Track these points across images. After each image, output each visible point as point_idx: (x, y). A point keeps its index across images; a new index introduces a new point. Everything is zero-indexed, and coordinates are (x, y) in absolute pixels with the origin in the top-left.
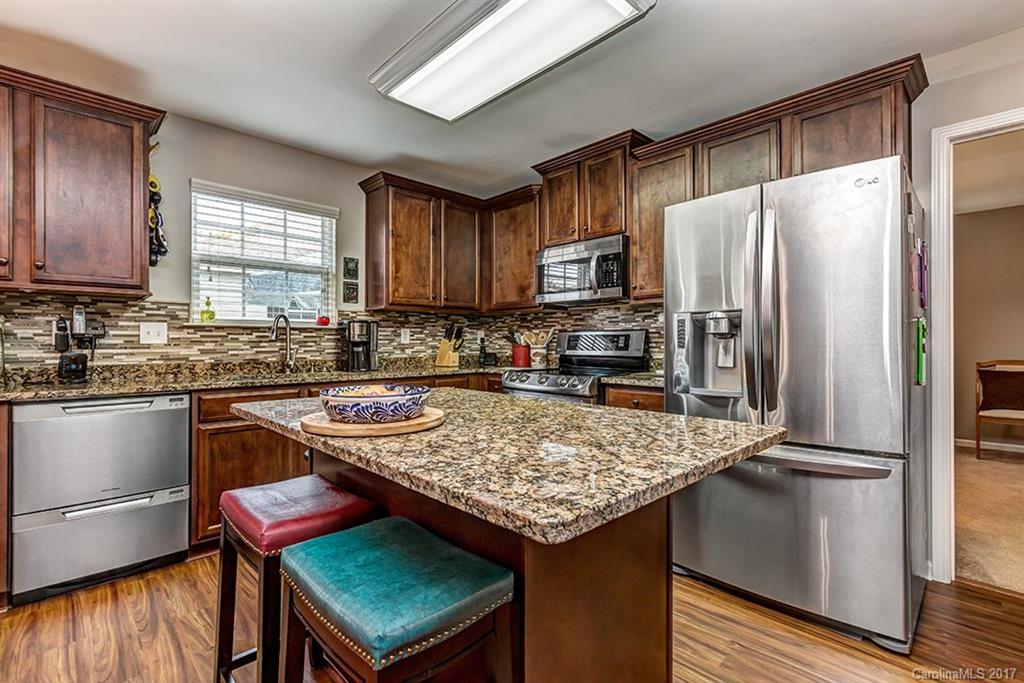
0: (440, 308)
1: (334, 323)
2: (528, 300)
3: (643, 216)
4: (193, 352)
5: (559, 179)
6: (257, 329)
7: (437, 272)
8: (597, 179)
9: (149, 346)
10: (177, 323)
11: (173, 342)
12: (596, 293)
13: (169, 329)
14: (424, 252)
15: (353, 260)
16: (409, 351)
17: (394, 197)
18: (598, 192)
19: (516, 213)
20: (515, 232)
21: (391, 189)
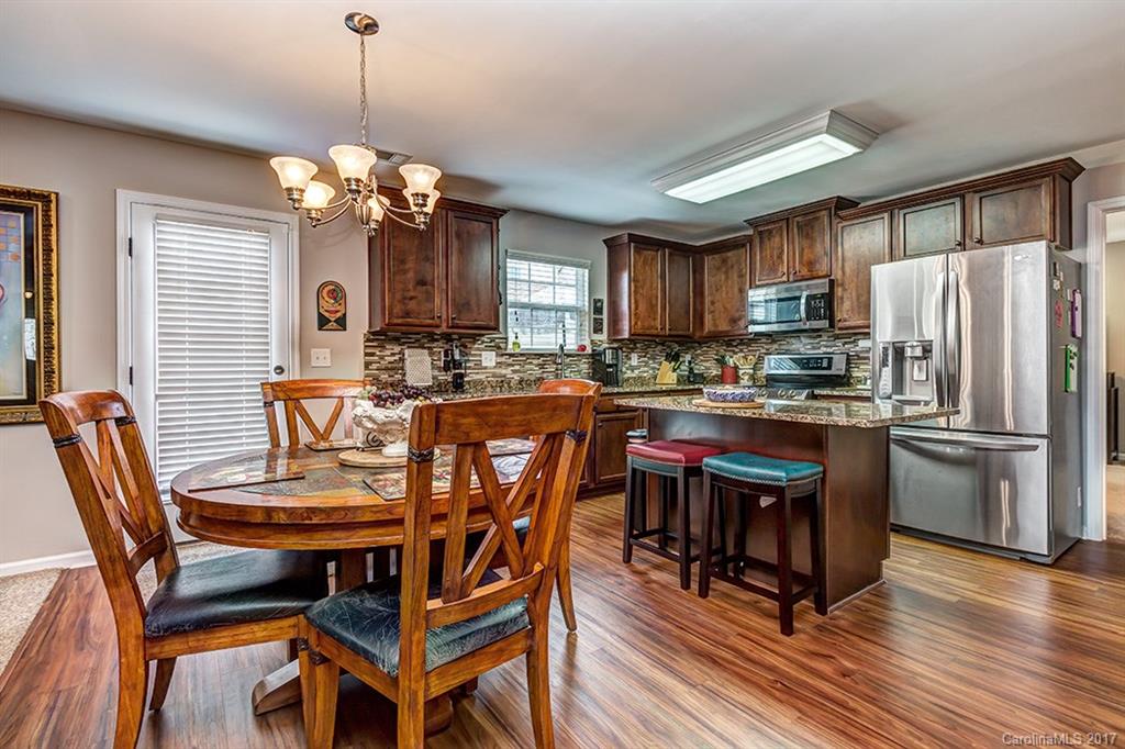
0: (665, 336)
1: (589, 350)
2: (739, 329)
3: (846, 264)
4: (507, 372)
5: (770, 231)
6: (542, 355)
7: (664, 308)
8: (804, 233)
9: (486, 368)
10: (501, 352)
11: (499, 364)
12: (805, 324)
13: (497, 355)
14: (654, 292)
15: (599, 300)
16: (636, 372)
17: (635, 251)
18: (806, 243)
19: (728, 258)
20: (726, 273)
21: (632, 244)
